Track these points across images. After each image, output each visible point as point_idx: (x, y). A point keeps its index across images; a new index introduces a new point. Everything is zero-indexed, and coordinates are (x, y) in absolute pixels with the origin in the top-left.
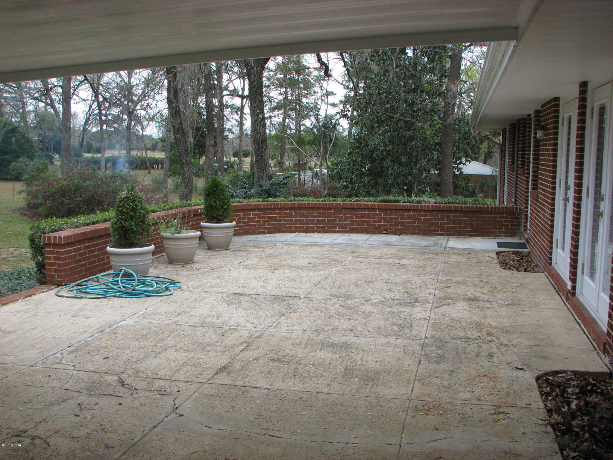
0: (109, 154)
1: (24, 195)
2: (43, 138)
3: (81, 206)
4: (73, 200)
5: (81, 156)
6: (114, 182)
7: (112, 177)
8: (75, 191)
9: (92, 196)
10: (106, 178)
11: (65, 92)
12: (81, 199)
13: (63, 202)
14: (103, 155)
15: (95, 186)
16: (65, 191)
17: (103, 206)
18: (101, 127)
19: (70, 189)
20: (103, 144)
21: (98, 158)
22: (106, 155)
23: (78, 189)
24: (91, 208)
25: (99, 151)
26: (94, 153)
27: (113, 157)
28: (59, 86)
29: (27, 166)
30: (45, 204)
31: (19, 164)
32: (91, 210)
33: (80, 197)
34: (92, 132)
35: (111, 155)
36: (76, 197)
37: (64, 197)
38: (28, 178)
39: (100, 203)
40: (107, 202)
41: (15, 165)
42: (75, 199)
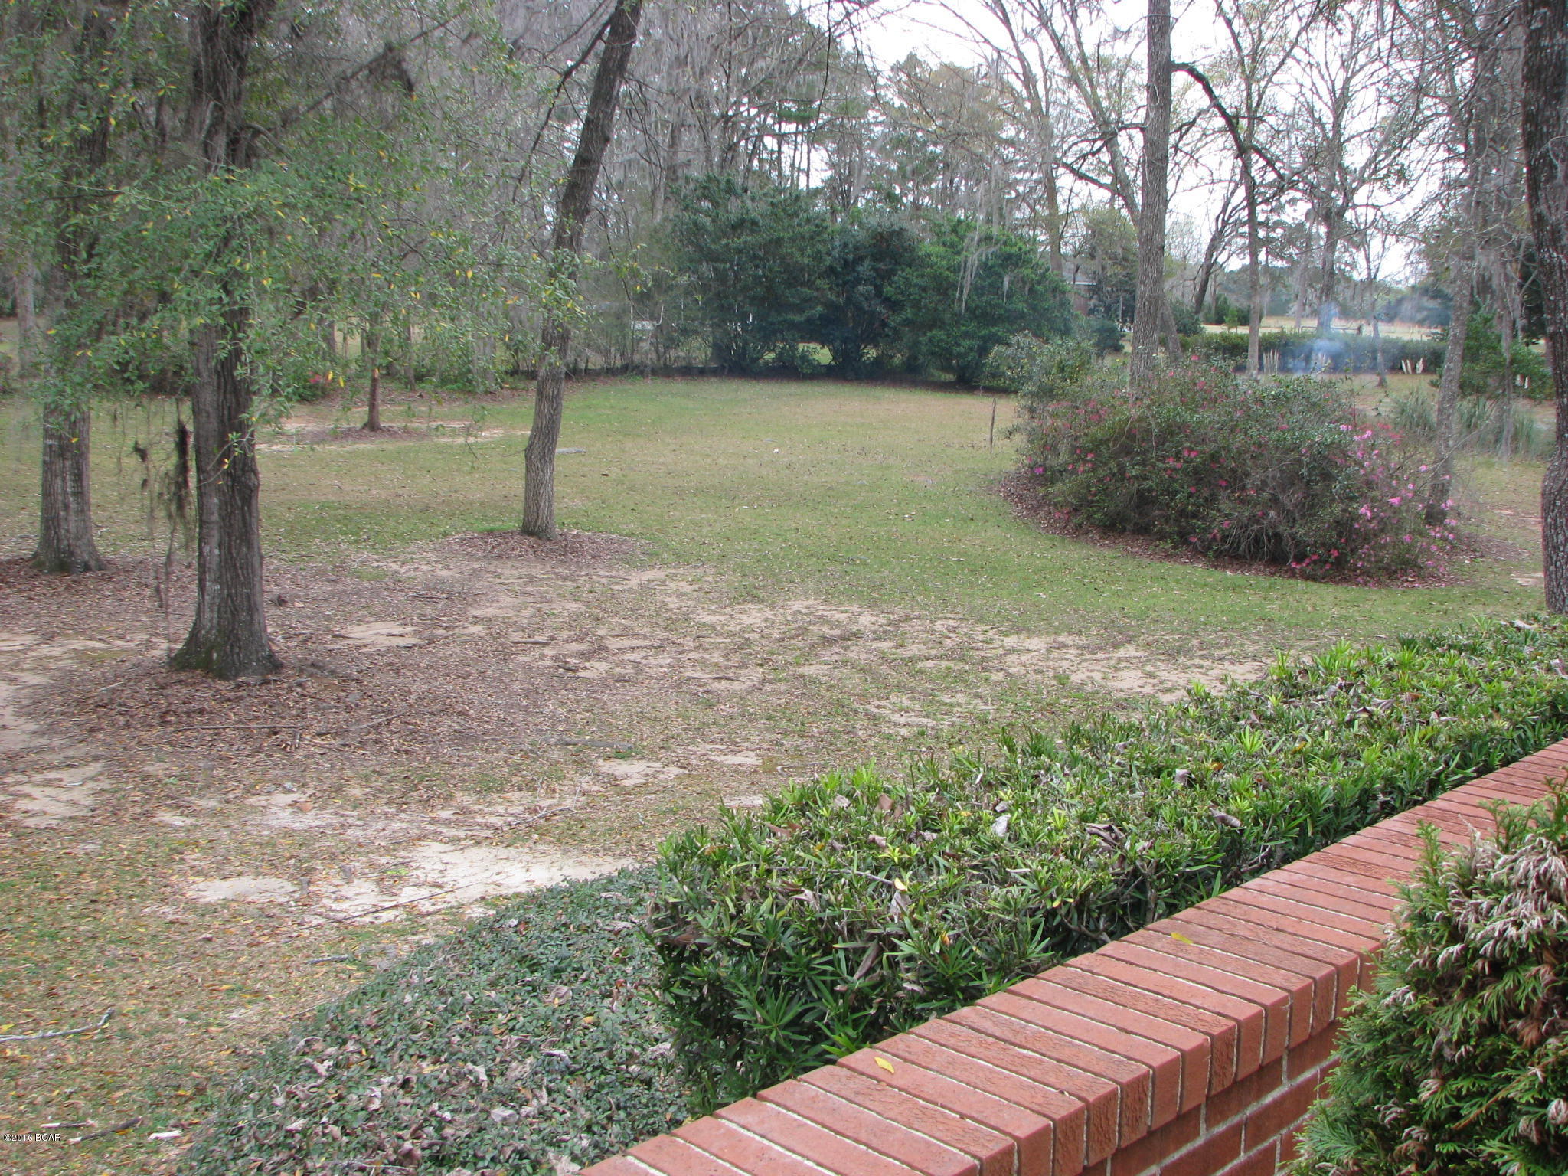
0: (1270, 327)
1: (1019, 439)
2: (1100, 281)
3: (1177, 486)
4: (1153, 465)
5: (1196, 331)
6: (1283, 416)
7: (1277, 397)
8: (1162, 440)
9: (1214, 457)
10: (1260, 401)
11: (1153, 143)
12: (1178, 465)
13: (1122, 470)
14: (1254, 331)
15: (1224, 424)
16: (1131, 436)
17: (1243, 488)
18: (1254, 255)
19: (1149, 431)
20: (1258, 300)
21: (1241, 337)
22: (1261, 332)
23: (1170, 431)
24: (1206, 493)
25: (1244, 320)
26: (1233, 324)
27: (1282, 336)
28: (1136, 126)
29: (1032, 357)
30: (1074, 472)
31: (1011, 351)
32: (1206, 500)
33: (1177, 456)
34: (1228, 269)
35: (1277, 331)
36: (1163, 459)
37: (1128, 453)
38: (1032, 394)
39: (1236, 480)
40: (1257, 477)
41: (999, 354)
42: (1160, 465)
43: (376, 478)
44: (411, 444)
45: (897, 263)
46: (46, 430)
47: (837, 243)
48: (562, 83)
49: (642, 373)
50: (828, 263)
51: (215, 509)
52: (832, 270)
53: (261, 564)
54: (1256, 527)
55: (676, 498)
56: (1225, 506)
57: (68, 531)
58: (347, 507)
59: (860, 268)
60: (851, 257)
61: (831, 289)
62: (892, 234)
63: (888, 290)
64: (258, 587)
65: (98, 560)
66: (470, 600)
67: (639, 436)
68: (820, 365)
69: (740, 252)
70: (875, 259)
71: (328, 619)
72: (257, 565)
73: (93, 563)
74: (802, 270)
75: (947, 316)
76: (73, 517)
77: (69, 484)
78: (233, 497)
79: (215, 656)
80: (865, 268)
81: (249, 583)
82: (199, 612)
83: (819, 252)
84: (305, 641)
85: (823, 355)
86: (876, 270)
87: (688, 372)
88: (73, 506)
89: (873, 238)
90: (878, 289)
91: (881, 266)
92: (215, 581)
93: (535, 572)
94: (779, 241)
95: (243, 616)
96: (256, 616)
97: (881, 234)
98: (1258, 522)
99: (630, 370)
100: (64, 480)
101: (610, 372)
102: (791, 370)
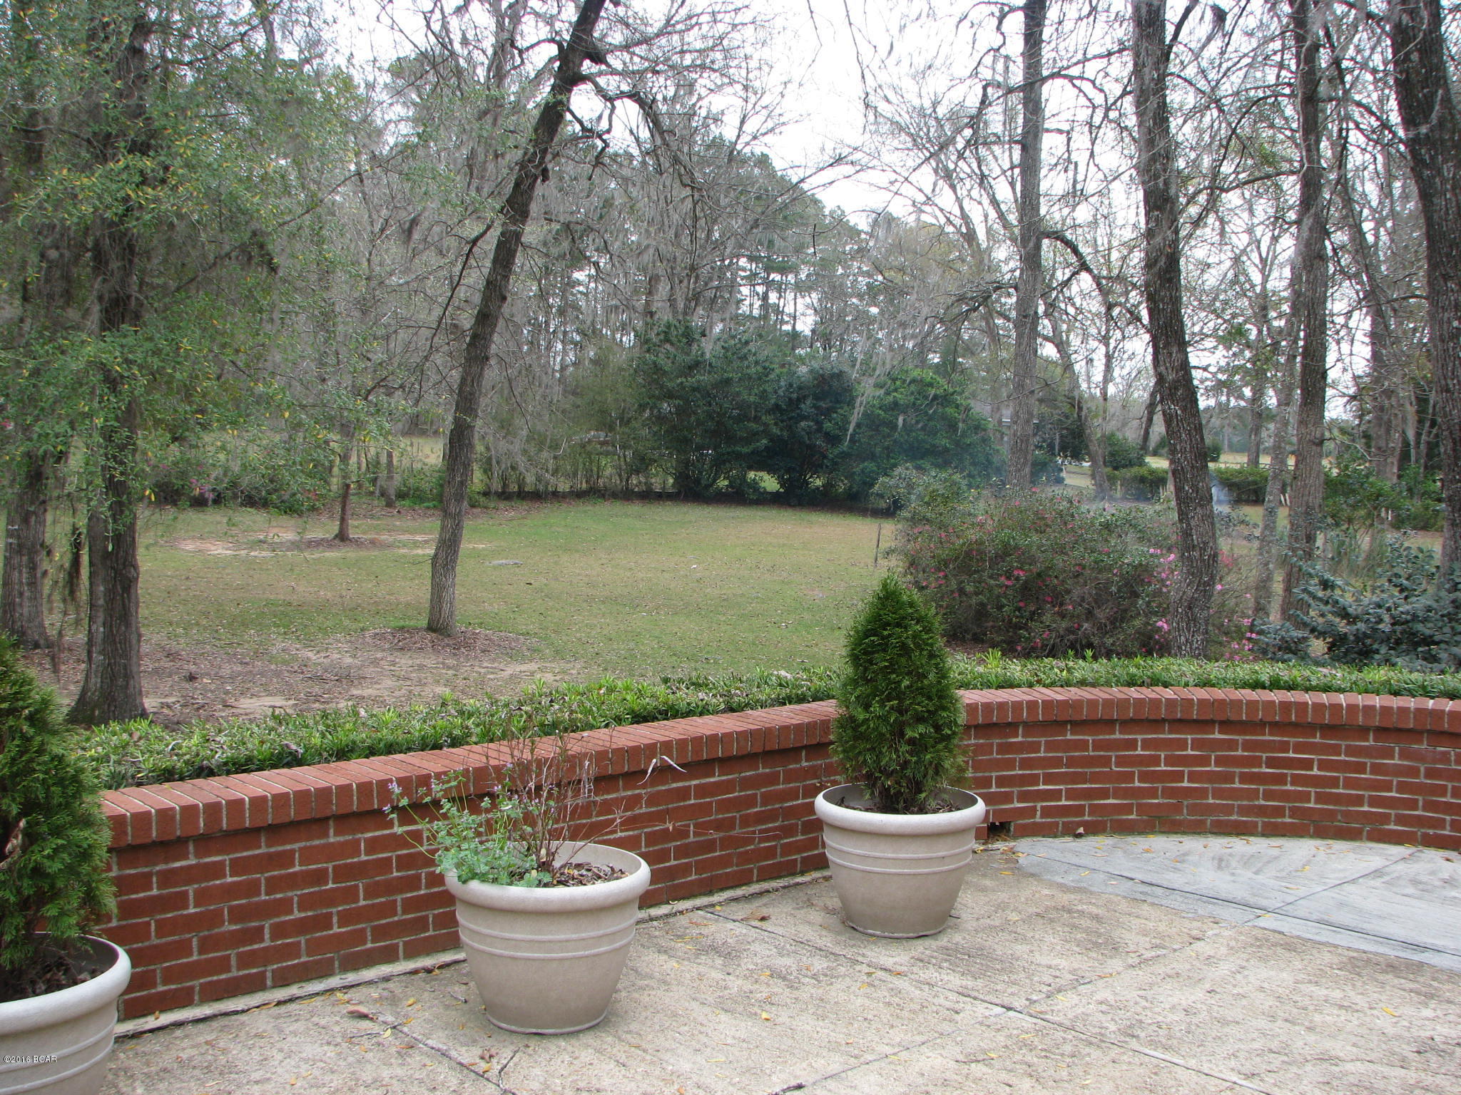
1: (895, 559)
6: (1106, 540)
8: (995, 561)
9: (1040, 576)
11: (1023, 300)
12: (1008, 583)
17: (1063, 603)
23: (1004, 552)
24: (1033, 607)
29: (911, 486)
30: (929, 588)
32: (1033, 613)
33: (1009, 575)
36: (997, 577)
37: (967, 572)
38: (906, 519)
39: (1058, 598)
40: (1076, 593)
41: (883, 484)
42: (992, 582)
43: (330, 581)
44: (375, 553)
45: (838, 402)
46: (7, 530)
47: (783, 383)
48: (471, 250)
49: (603, 496)
50: (773, 401)
51: (101, 595)
52: (777, 407)
53: (139, 641)
54: (1072, 637)
55: (585, 605)
56: (1047, 618)
57: (21, 615)
58: (290, 604)
59: (803, 406)
60: (795, 396)
61: (776, 424)
62: (833, 376)
63: (828, 425)
64: (134, 659)
65: (47, 639)
66: (356, 682)
67: (577, 551)
68: (765, 492)
69: (694, 389)
70: (817, 398)
71: (227, 692)
72: (134, 641)
73: (42, 642)
74: (749, 407)
75: (878, 450)
76: (26, 603)
77: (25, 575)
78: (114, 586)
79: (97, 713)
80: (807, 407)
81: (126, 655)
82: (87, 678)
83: (765, 391)
84: (198, 709)
85: (770, 483)
86: (817, 408)
87: (649, 496)
88: (27, 594)
89: (815, 379)
90: (819, 423)
91: (822, 404)
92: (100, 653)
93: (427, 662)
94: (728, 381)
95: (120, 682)
96: (132, 682)
97: (822, 376)
98: (1073, 633)
99: (593, 493)
100: (20, 572)
101: (578, 495)
102: (742, 496)
